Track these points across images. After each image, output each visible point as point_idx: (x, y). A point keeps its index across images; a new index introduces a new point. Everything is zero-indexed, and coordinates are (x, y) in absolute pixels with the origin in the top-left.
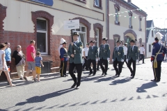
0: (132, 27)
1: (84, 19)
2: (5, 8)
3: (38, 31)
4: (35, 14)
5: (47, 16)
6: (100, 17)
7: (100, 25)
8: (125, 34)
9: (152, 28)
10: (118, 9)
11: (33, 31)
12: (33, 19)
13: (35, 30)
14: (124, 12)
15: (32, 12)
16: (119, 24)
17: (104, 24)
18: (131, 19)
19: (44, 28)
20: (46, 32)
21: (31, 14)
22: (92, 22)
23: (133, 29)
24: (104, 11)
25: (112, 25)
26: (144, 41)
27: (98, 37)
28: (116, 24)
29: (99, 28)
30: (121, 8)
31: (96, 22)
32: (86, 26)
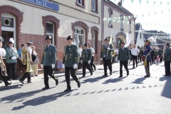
0: (123, 30)
1: (84, 23)
4: (45, 18)
6: (96, 20)
7: (96, 27)
8: (117, 36)
9: (140, 31)
10: (111, 13)
11: (43, 34)
12: (43, 23)
13: (45, 32)
15: (43, 17)
16: (112, 27)
17: (99, 27)
20: (53, 35)
21: (41, 19)
22: (90, 25)
23: (124, 32)
24: (99, 15)
25: (106, 28)
27: (94, 39)
28: (109, 26)
29: (95, 31)
30: (114, 12)
31: (93, 25)
32: (84, 28)
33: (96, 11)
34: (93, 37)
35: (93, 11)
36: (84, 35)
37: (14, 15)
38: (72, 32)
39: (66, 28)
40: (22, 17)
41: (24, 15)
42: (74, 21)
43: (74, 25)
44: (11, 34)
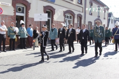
0: (99, 17)
1: (72, 11)
2: (30, 4)
4: (45, 8)
5: (52, 10)
6: (81, 9)
7: (81, 15)
8: (95, 21)
12: (44, 11)
16: (91, 14)
17: (83, 14)
20: (50, 19)
21: (43, 8)
22: (76, 13)
24: (83, 6)
25: (87, 15)
26: (106, 26)
28: (90, 14)
29: (80, 17)
30: (94, 4)
31: (78, 13)
32: (72, 15)
33: (81, 3)
34: (78, 21)
35: (78, 3)
36: (72, 20)
37: (25, 5)
38: (63, 17)
39: (60, 14)
40: (30, 6)
41: (31, 5)
42: (65, 10)
43: (65, 13)
44: (22, 18)
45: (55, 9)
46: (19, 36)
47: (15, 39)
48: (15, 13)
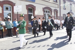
0: (71, 10)
3: (29, 13)
4: (27, 6)
5: (33, 7)
6: (57, 6)
7: (57, 10)
10: (65, 2)
11: (27, 14)
12: (27, 8)
14: (68, 3)
15: (26, 5)
16: (65, 9)
18: (71, 7)
19: (31, 12)
20: (32, 14)
21: (26, 6)
22: (53, 9)
23: (72, 11)
24: (58, 3)
25: (62, 10)
27: (56, 15)
28: (64, 9)
30: (66, 2)
31: (55, 8)
32: (50, 10)
33: (56, 2)
35: (54, 1)
36: (50, 14)
37: (11, 5)
38: (43, 12)
39: (40, 10)
42: (44, 7)
43: (44, 9)
45: (35, 7)
46: (6, 27)
47: (3, 30)
48: (3, 11)
